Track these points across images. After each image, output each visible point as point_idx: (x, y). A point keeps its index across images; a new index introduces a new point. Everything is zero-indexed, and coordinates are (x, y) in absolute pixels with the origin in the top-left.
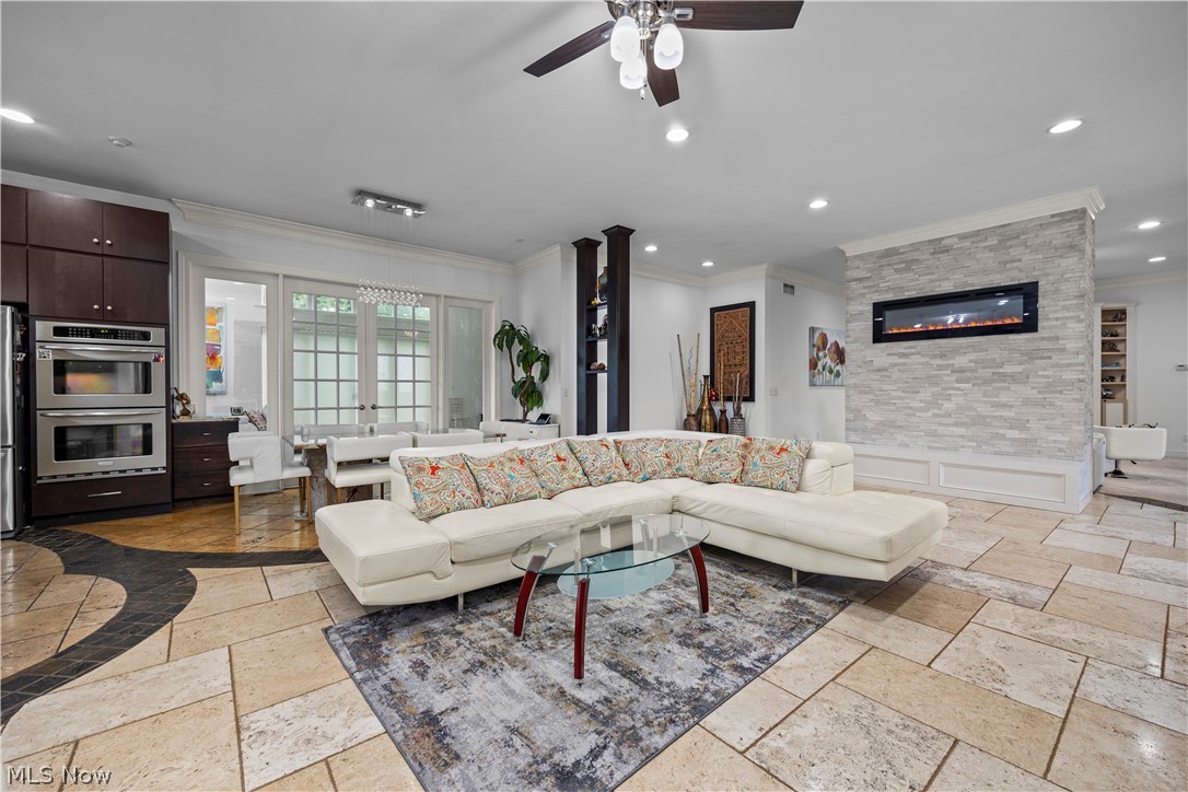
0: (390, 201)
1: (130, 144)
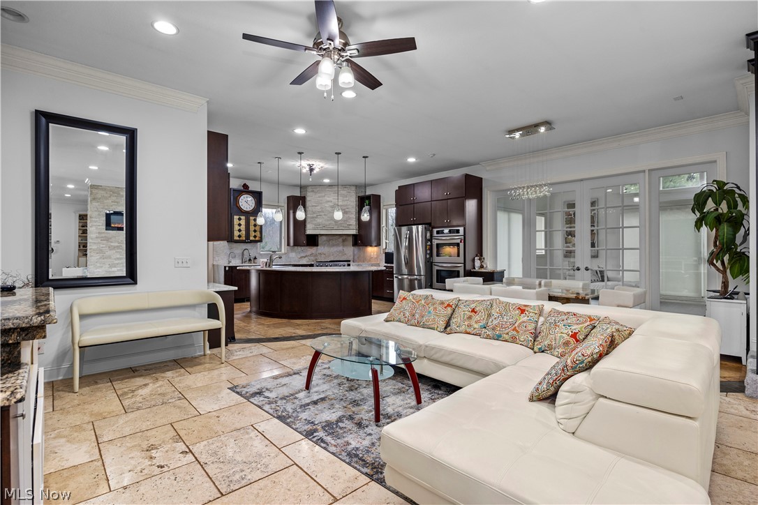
0: (530, 129)
1: (434, 155)
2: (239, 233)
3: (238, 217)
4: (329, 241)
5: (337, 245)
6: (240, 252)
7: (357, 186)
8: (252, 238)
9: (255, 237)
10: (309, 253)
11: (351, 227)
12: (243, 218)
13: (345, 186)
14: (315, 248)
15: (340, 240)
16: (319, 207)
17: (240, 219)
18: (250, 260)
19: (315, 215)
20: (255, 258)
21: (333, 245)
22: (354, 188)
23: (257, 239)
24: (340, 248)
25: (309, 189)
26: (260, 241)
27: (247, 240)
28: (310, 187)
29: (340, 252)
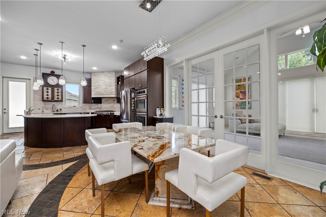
2: (47, 97)
3: (46, 88)
4: (107, 101)
5: (111, 103)
6: (52, 106)
7: (116, 72)
8: (56, 99)
9: (58, 98)
10: (96, 107)
11: (113, 93)
12: (50, 88)
13: (109, 72)
14: (100, 105)
15: (112, 100)
16: (97, 83)
17: (47, 89)
18: (57, 110)
19: (95, 88)
20: (61, 110)
21: (109, 103)
22: (114, 73)
23: (59, 99)
24: (112, 104)
25: (93, 74)
26: (62, 101)
27: (53, 100)
28: (93, 73)
29: (112, 106)
